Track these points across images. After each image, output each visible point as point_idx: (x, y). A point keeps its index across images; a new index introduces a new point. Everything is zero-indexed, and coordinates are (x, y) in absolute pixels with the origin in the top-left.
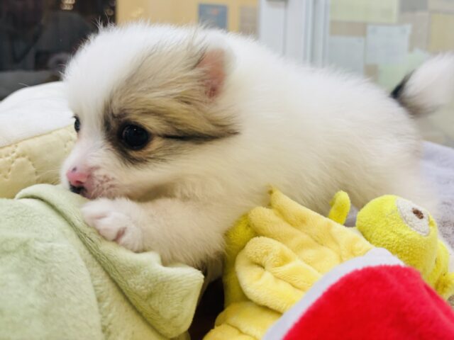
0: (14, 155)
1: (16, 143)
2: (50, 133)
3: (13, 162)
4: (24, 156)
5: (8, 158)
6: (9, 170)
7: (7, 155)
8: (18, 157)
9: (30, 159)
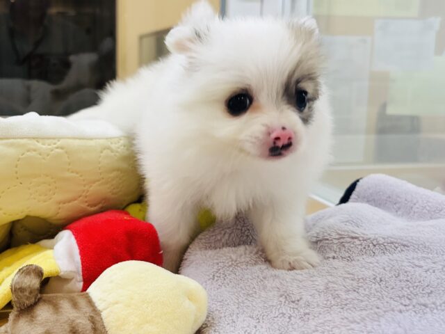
0: (55, 146)
1: (59, 139)
2: (91, 139)
3: (52, 151)
4: (62, 148)
5: (49, 147)
6: (48, 155)
7: (49, 145)
8: (57, 148)
9: (66, 152)
